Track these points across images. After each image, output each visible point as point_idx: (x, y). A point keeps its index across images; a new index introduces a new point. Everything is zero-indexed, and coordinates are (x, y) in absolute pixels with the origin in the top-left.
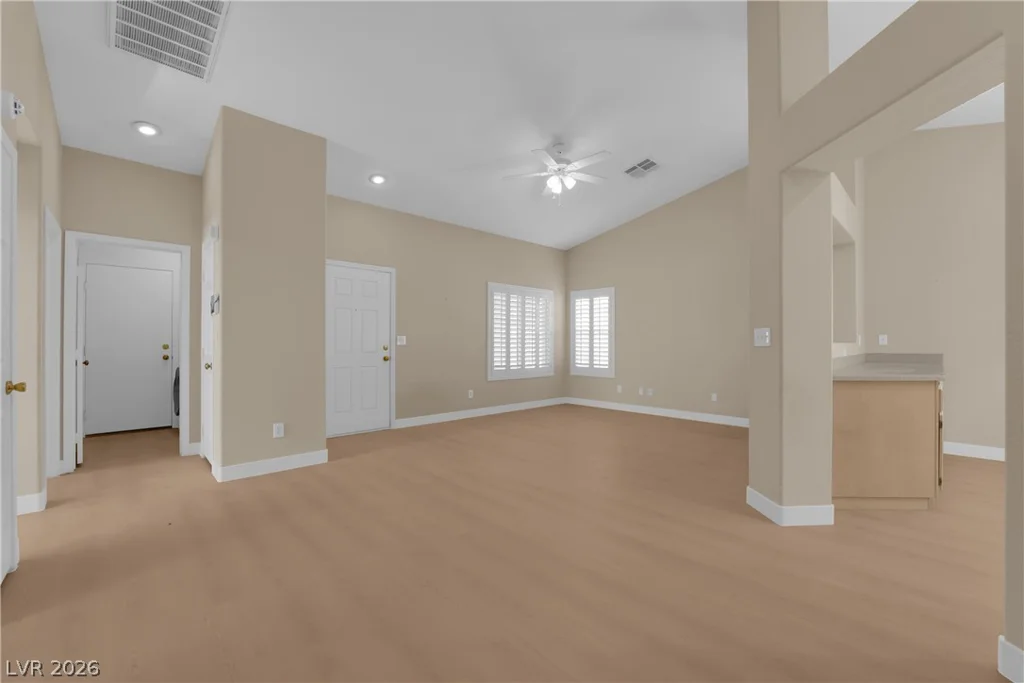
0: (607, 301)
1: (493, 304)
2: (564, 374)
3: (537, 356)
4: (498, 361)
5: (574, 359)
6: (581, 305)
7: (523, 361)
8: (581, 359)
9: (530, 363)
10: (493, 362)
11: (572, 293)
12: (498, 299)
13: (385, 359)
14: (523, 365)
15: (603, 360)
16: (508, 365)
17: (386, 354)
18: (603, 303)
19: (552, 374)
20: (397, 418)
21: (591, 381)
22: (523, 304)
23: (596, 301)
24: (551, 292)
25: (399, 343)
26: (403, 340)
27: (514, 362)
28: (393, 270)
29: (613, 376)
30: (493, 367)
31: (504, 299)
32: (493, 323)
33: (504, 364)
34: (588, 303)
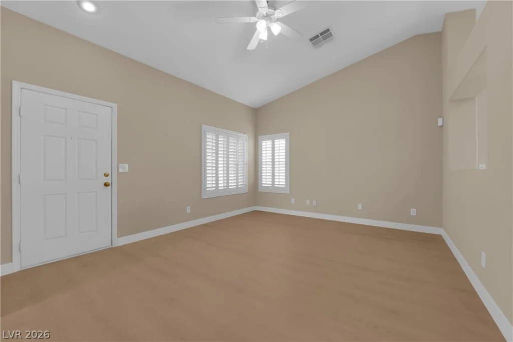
0: (284, 142)
1: (206, 142)
2: (255, 191)
3: (237, 179)
4: (210, 184)
5: (261, 181)
6: (266, 145)
7: (228, 183)
8: (266, 181)
9: (232, 184)
10: (206, 184)
11: (260, 137)
12: (210, 139)
13: (106, 185)
14: (228, 186)
15: (281, 181)
16: (217, 186)
17: (108, 180)
18: (281, 144)
19: (247, 191)
20: (119, 237)
21: (273, 196)
22: (228, 142)
23: (277, 142)
24: (246, 136)
25: (121, 170)
26: (124, 168)
27: (221, 185)
28: (115, 106)
29: (288, 192)
30: (206, 188)
31: (214, 138)
32: (206, 156)
33: (214, 186)
34: (271, 143)
